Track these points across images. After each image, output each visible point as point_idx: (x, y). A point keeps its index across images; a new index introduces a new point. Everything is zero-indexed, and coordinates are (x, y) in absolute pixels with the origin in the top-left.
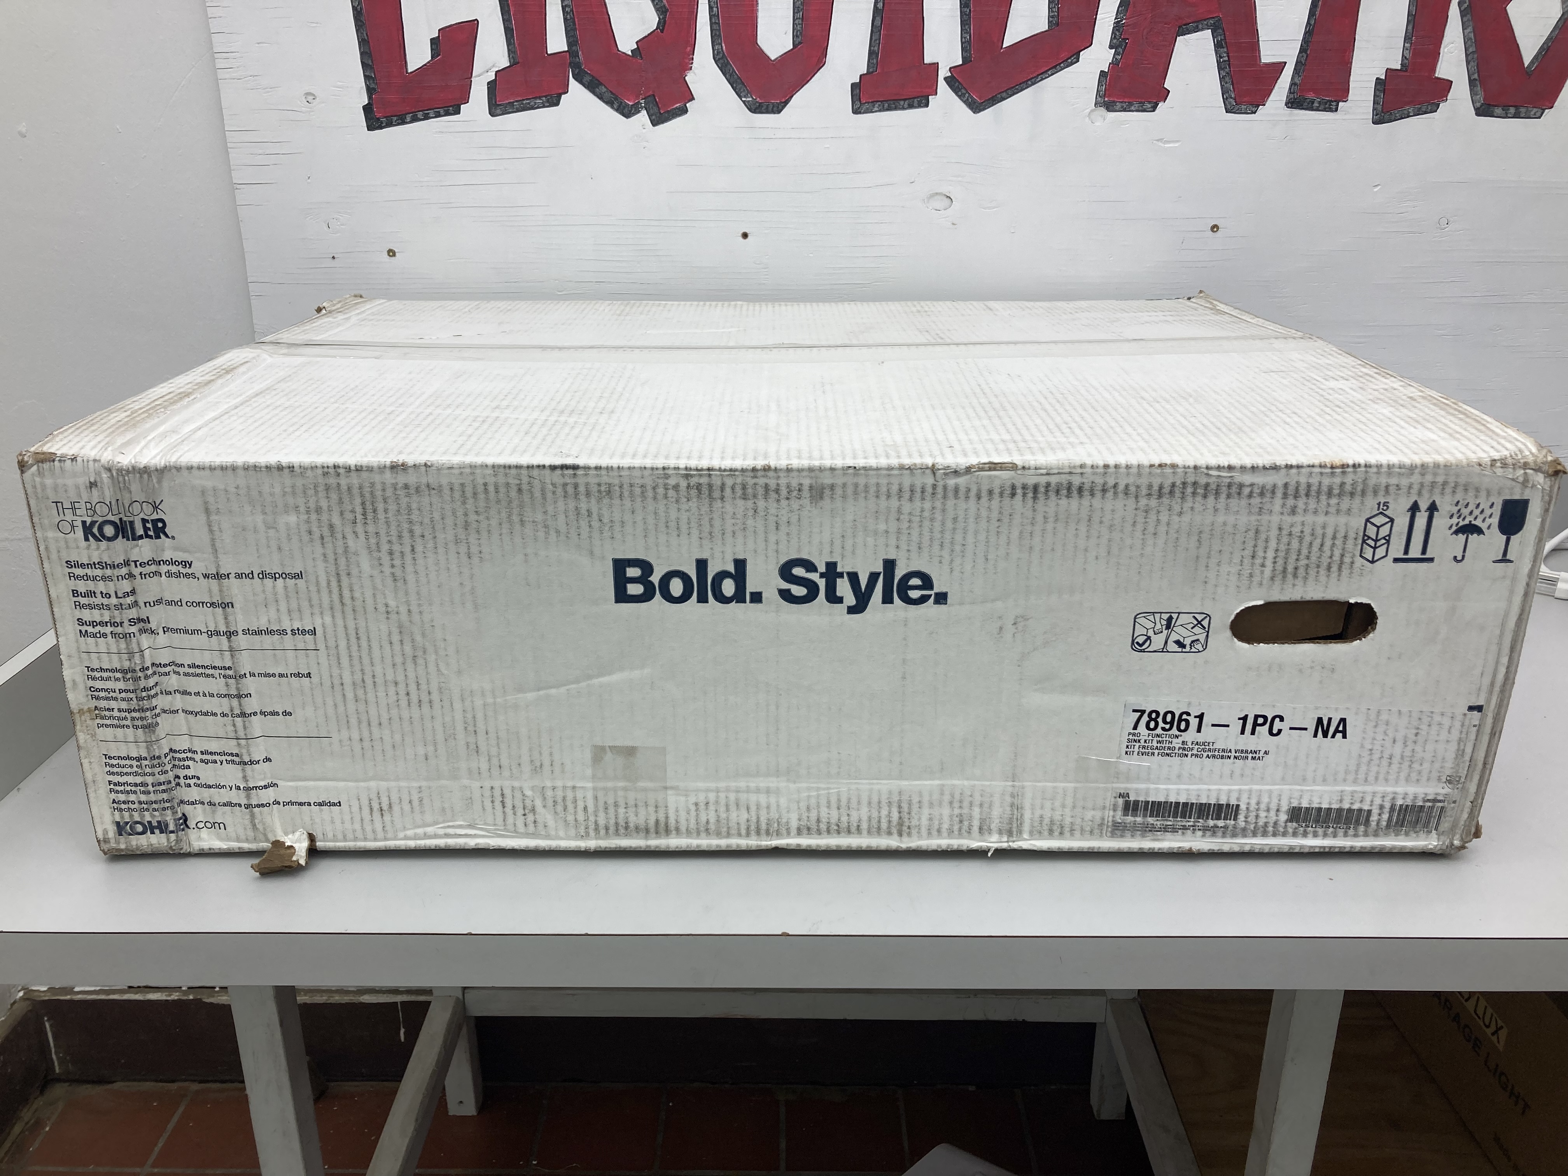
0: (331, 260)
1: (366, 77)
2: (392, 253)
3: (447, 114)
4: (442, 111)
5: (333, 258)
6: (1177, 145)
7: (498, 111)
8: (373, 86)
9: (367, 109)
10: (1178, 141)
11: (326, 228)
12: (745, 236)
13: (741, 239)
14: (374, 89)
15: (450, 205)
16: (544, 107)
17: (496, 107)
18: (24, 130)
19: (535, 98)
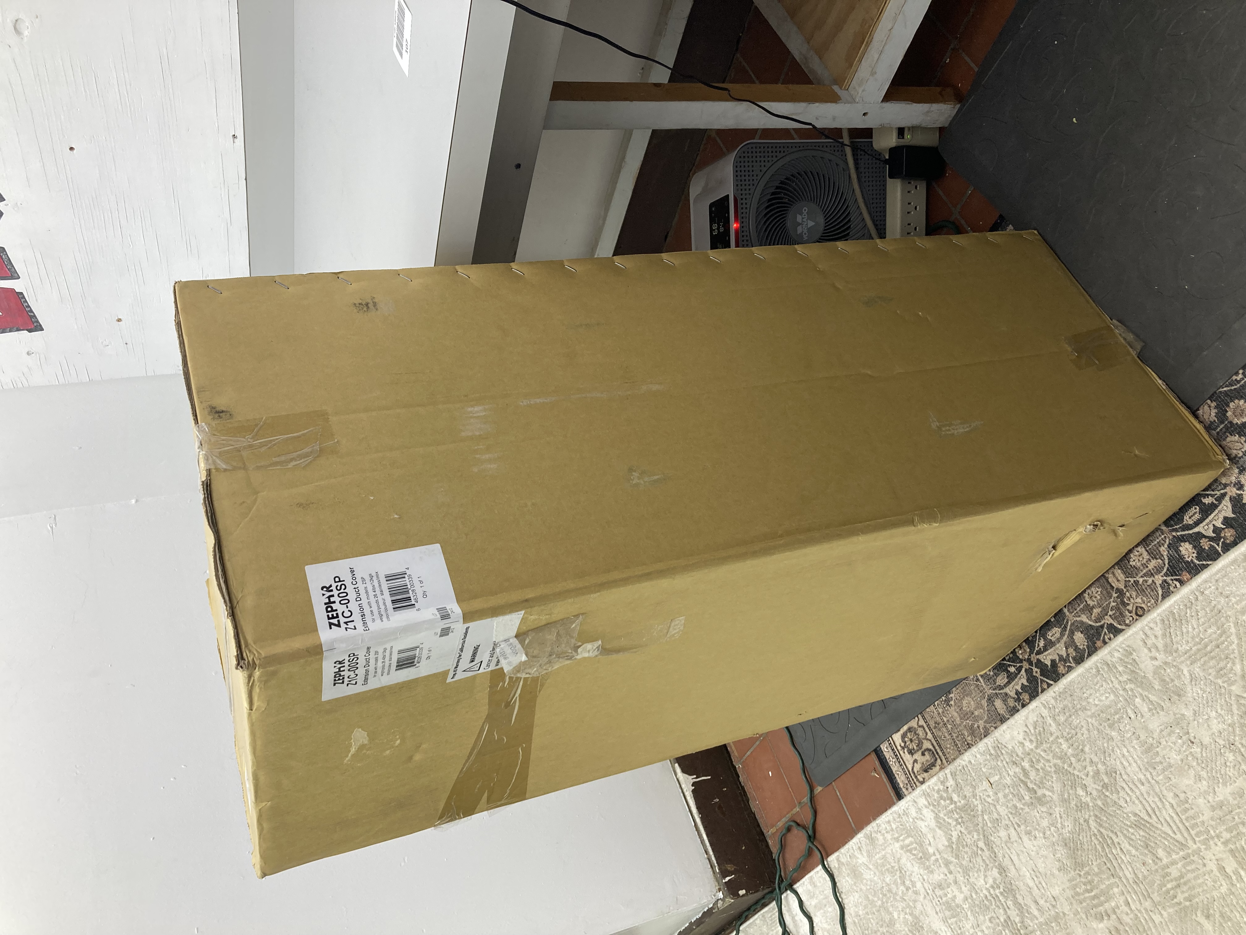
0: (128, 345)
1: (10, 332)
3: (24, 297)
4: (22, 300)
5: (126, 344)
7: (16, 275)
8: (15, 329)
9: (30, 331)
11: (109, 347)
12: (72, 149)
13: (75, 151)
14: (17, 328)
15: (83, 296)
16: (7, 254)
17: (14, 275)
18: (77, 448)
19: (2, 259)
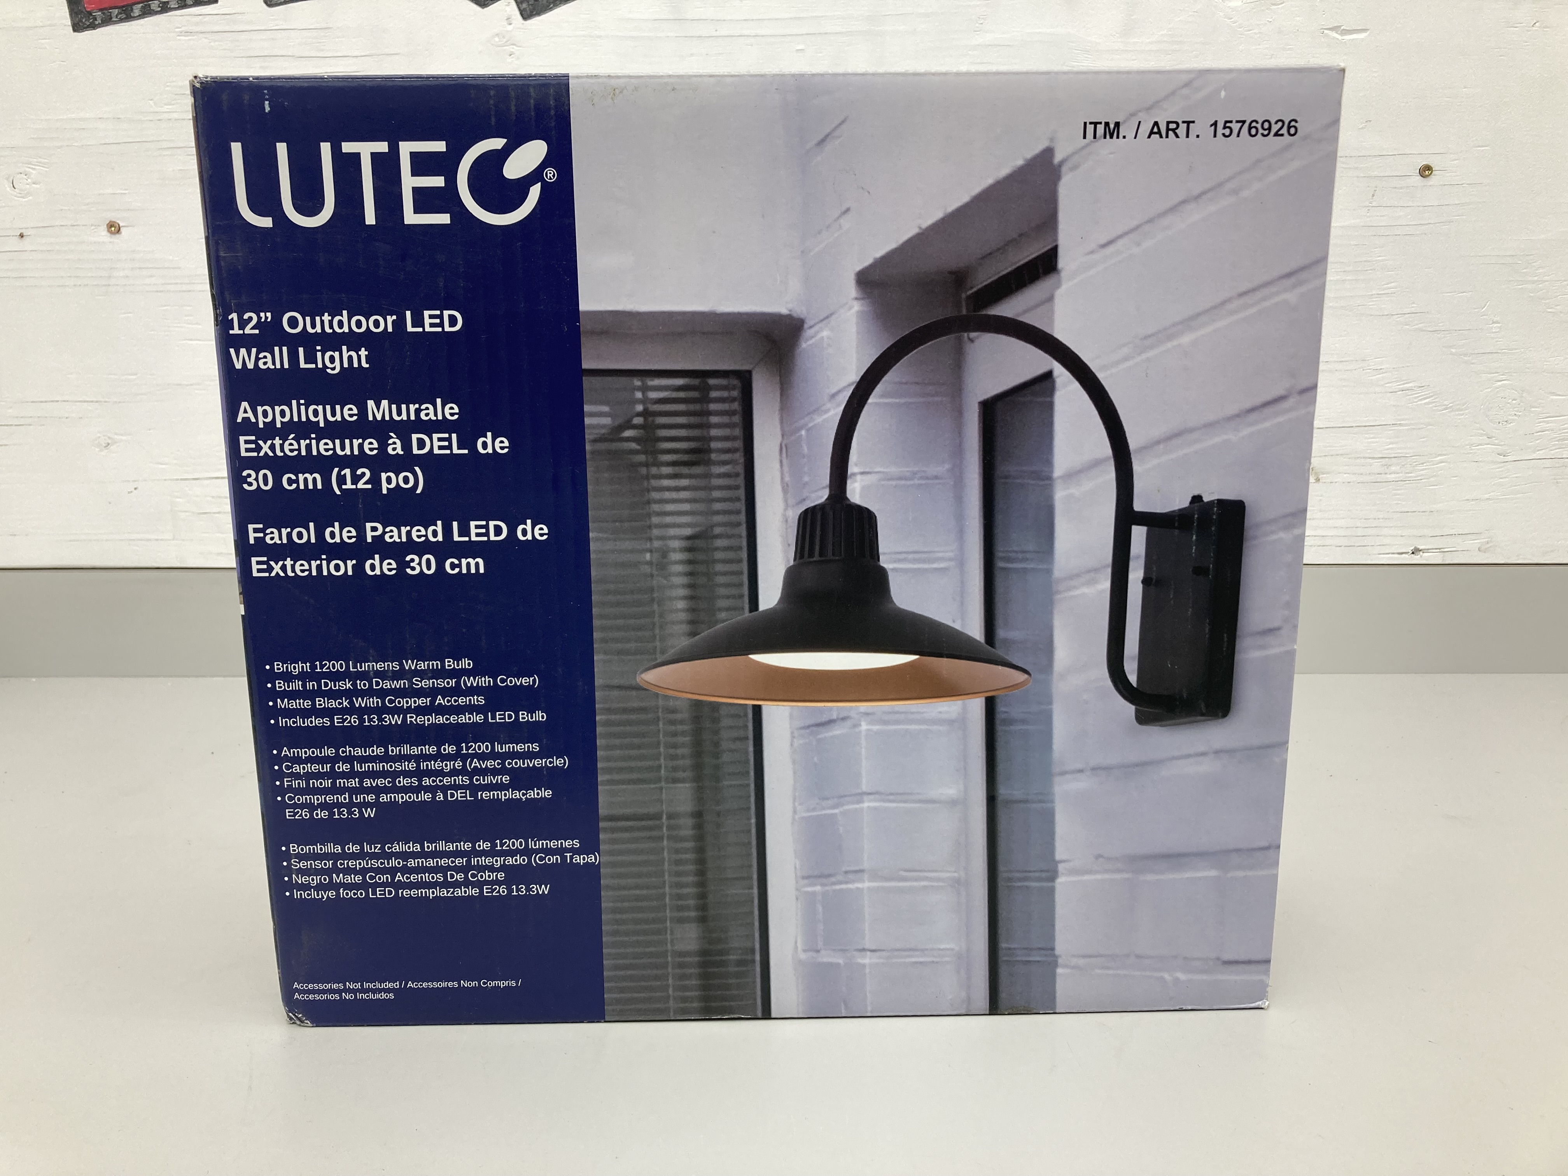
0: (17, 239)
2: (114, 228)
5: (22, 236)
6: (1362, 36)
10: (1364, 30)
11: (9, 189)
